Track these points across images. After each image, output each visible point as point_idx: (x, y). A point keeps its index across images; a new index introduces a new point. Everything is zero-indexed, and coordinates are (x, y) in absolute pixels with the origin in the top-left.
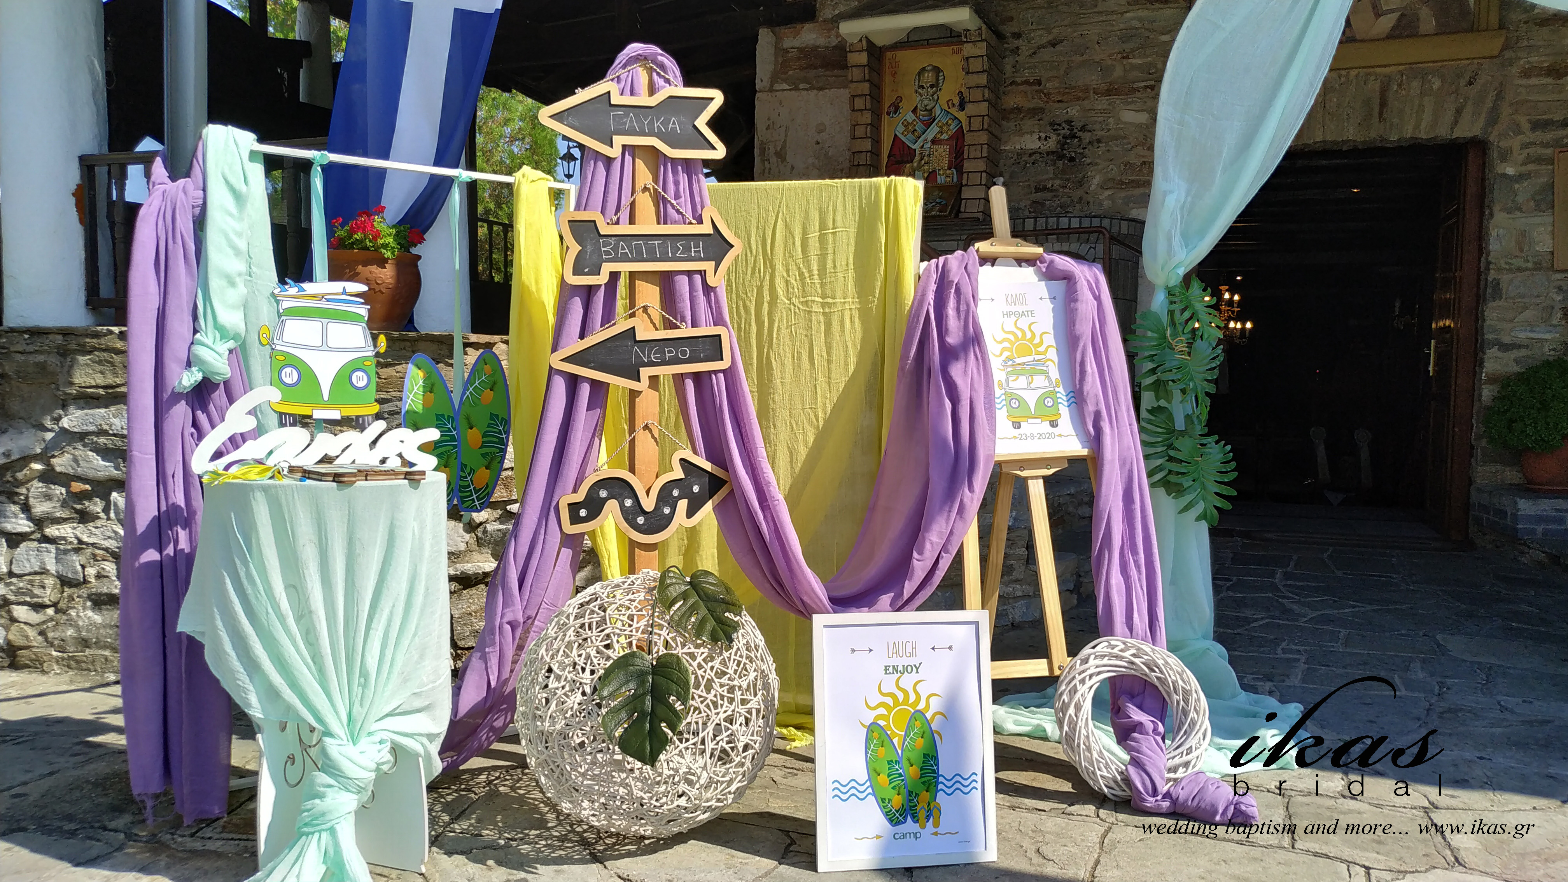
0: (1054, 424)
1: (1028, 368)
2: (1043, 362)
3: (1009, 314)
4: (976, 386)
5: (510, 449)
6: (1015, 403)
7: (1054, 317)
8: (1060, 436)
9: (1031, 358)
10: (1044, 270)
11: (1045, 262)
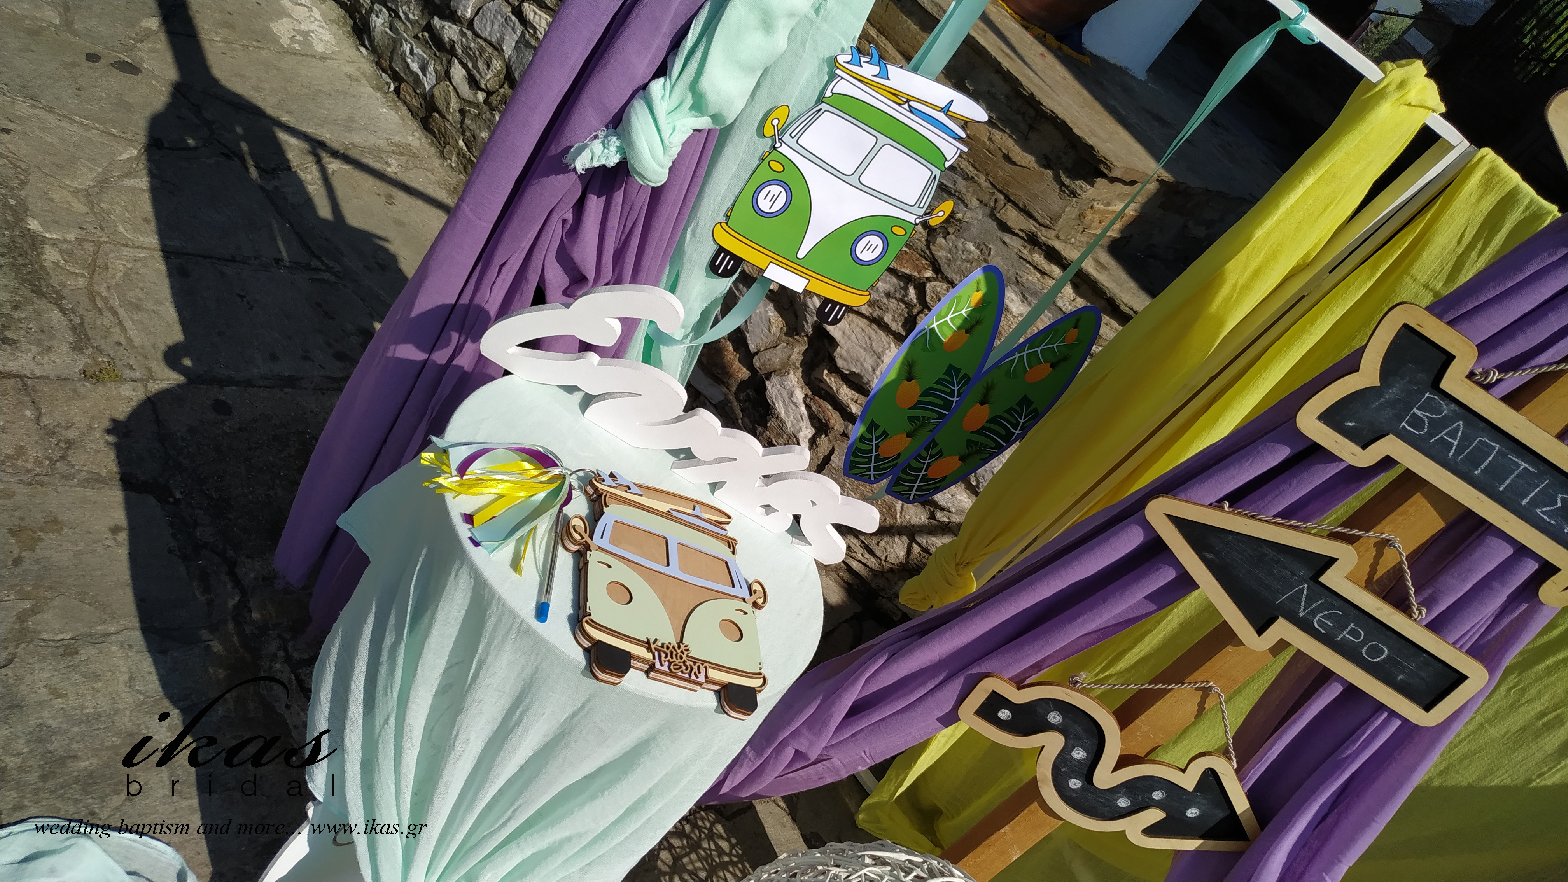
5: (1007, 454)
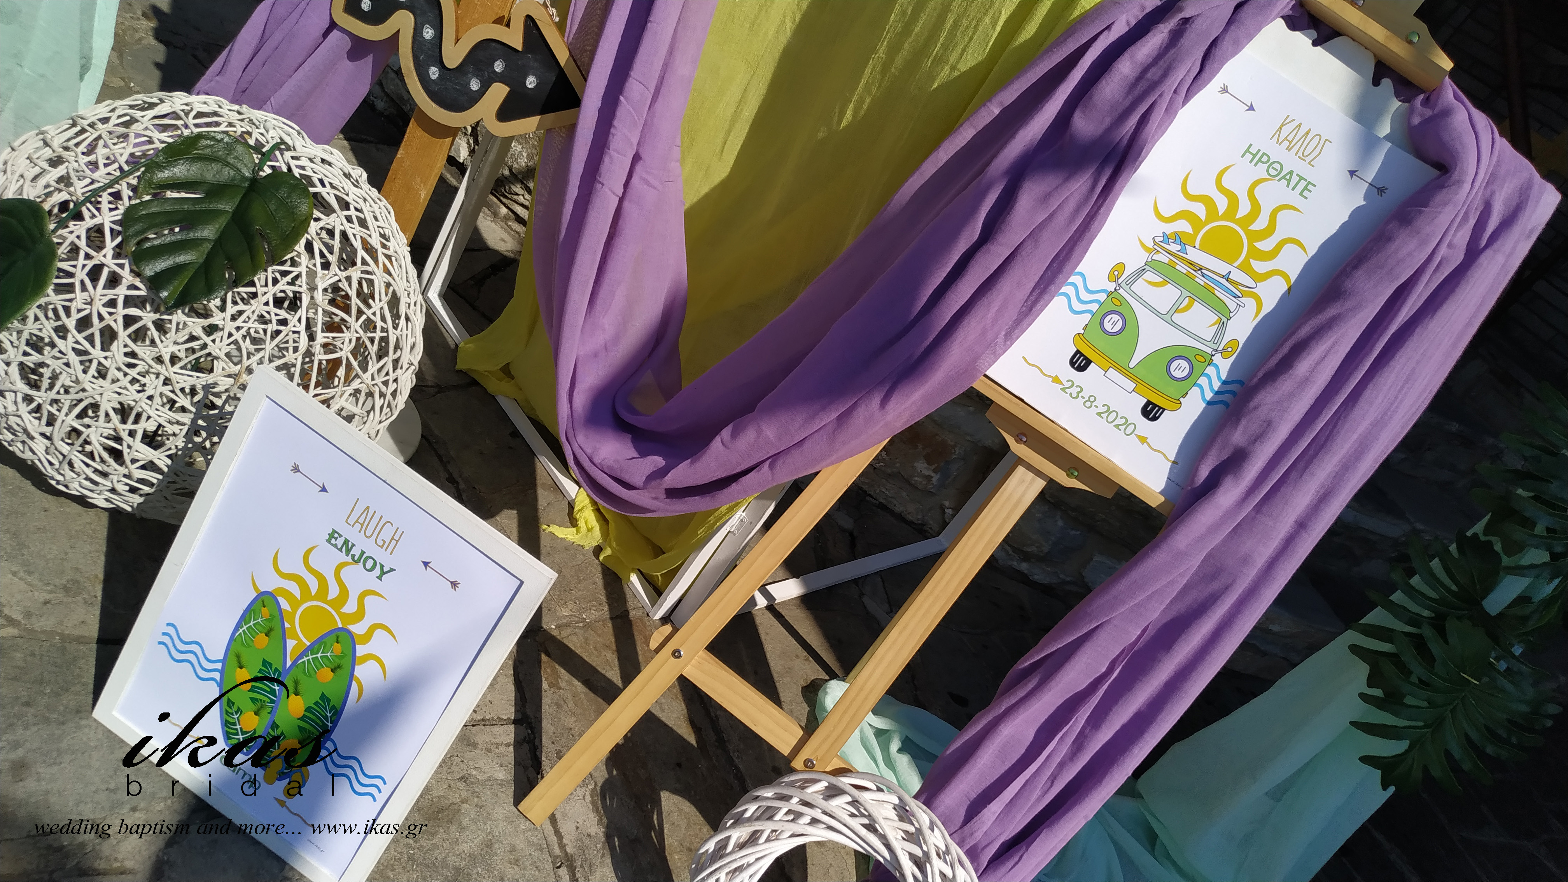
0: (1151, 411)
1: (1200, 280)
2: (1239, 292)
3: (1258, 157)
4: (1046, 235)
6: (1113, 323)
7: (1344, 226)
8: (1143, 440)
9: (1222, 268)
10: (1416, 120)
11: (1433, 108)
